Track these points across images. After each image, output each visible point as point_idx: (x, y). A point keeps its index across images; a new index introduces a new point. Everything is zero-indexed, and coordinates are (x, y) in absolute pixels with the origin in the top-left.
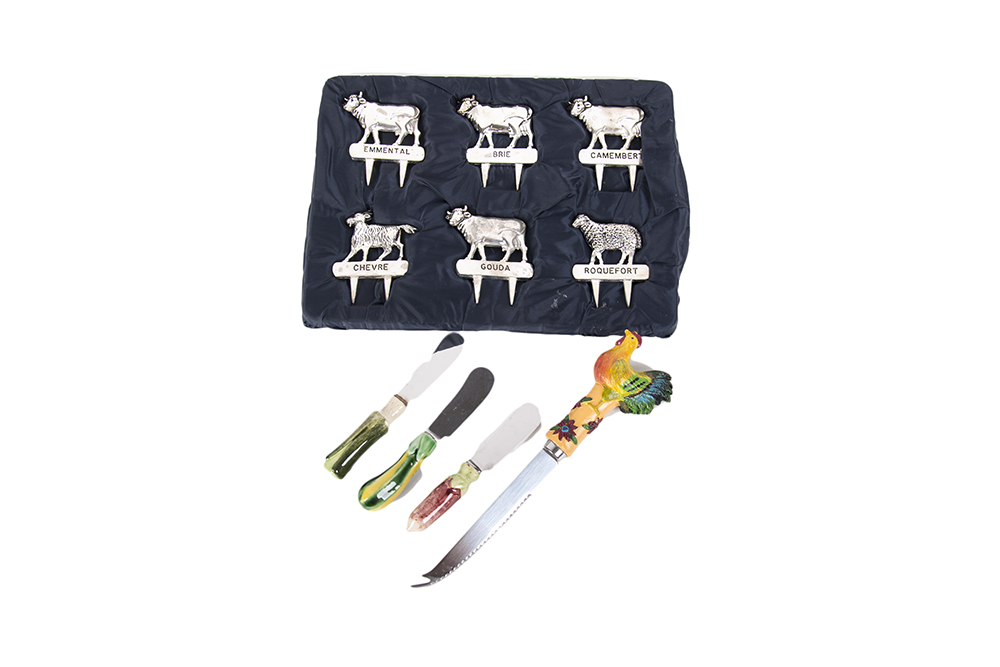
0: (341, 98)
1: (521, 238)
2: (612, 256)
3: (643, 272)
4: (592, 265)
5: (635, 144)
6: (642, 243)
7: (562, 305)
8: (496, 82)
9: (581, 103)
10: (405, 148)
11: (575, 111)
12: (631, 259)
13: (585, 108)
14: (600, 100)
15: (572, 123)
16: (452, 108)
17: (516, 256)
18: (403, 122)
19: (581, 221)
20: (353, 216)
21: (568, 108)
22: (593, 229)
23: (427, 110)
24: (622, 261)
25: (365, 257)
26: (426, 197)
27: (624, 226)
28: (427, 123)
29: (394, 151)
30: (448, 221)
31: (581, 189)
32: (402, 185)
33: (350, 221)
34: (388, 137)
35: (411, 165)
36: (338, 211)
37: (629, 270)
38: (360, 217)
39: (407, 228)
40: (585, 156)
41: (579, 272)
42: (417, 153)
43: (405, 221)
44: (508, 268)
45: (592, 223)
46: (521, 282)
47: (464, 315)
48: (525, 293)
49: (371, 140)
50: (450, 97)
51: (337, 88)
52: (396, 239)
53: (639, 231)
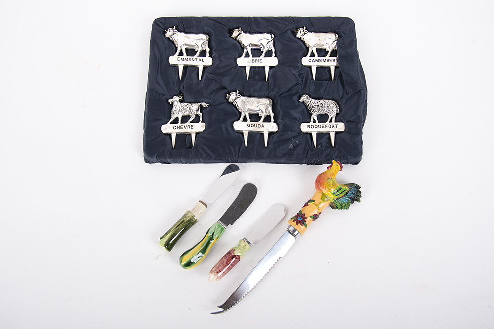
0: (163, 30)
1: (270, 109)
2: (323, 118)
3: (341, 127)
4: (311, 123)
5: (334, 53)
6: (340, 110)
7: (295, 147)
8: (253, 20)
9: (302, 31)
10: (201, 58)
11: (299, 35)
12: (334, 119)
13: (305, 33)
14: (313, 29)
15: (297, 42)
16: (228, 35)
17: (267, 119)
18: (199, 43)
19: (304, 98)
20: (172, 98)
21: (295, 34)
22: (312, 102)
23: (213, 36)
24: (329, 121)
25: (180, 121)
26: (214, 86)
27: (329, 101)
28: (213, 44)
29: (195, 60)
30: (228, 100)
31: (304, 80)
32: (200, 79)
33: (170, 101)
34: (191, 52)
35: (205, 67)
36: (163, 95)
37: (333, 126)
38: (176, 98)
39: (204, 104)
40: (305, 61)
41: (304, 127)
42: (208, 61)
43: (203, 100)
44: (263, 126)
45: (311, 99)
46: (271, 134)
47: (239, 154)
48: (274, 140)
49: (181, 54)
50: (226, 28)
51: (160, 24)
52: (198, 111)
53: (338, 103)
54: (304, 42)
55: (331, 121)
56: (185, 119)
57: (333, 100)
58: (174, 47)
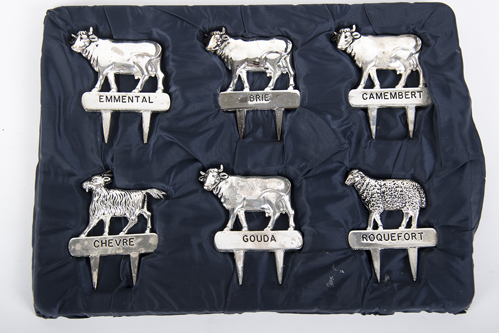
0: (67, 35)
1: (287, 198)
2: (392, 219)
3: (429, 238)
4: (370, 230)
5: (412, 80)
6: (426, 201)
7: (339, 284)
8: (249, 11)
9: (348, 34)
10: (146, 95)
11: (342, 44)
13: (354, 39)
14: (370, 29)
15: (339, 61)
16: (199, 44)
17: (282, 224)
18: (143, 62)
19: (355, 177)
20: (90, 179)
21: (334, 41)
22: (371, 186)
23: (170, 48)
24: (404, 223)
25: (107, 230)
26: (175, 156)
27: (405, 182)
28: (171, 65)
29: (135, 99)
31: (354, 140)
32: (145, 141)
33: (87, 185)
34: (126, 82)
35: (155, 115)
36: (71, 174)
37: (414, 236)
38: (100, 180)
39: (155, 193)
40: (356, 98)
41: (354, 239)
42: (161, 101)
43: (153, 184)
44: (273, 239)
45: (368, 180)
46: (289, 254)
47: (226, 300)
48: (296, 269)
49: (106, 87)
50: (197, 32)
51: (60, 22)
52: (143, 207)
53: (422, 187)
54: (352, 58)
55: (409, 225)
56: (118, 224)
57: (413, 179)
58: (91, 71)
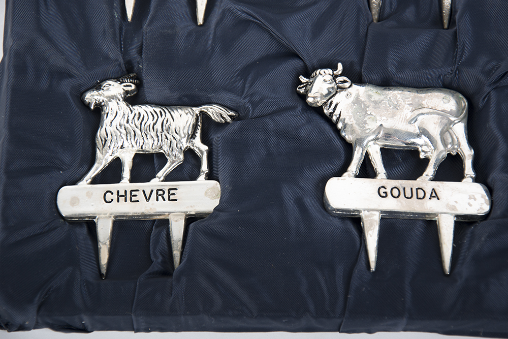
1: (459, 130)
20: (98, 87)
25: (126, 174)
26: (254, 46)
30: (304, 97)
33: (92, 97)
38: (114, 89)
39: (215, 111)
44: (434, 195)
46: (464, 223)
47: (346, 299)
52: (193, 136)
56: (147, 165)
